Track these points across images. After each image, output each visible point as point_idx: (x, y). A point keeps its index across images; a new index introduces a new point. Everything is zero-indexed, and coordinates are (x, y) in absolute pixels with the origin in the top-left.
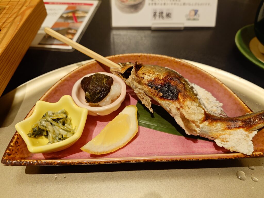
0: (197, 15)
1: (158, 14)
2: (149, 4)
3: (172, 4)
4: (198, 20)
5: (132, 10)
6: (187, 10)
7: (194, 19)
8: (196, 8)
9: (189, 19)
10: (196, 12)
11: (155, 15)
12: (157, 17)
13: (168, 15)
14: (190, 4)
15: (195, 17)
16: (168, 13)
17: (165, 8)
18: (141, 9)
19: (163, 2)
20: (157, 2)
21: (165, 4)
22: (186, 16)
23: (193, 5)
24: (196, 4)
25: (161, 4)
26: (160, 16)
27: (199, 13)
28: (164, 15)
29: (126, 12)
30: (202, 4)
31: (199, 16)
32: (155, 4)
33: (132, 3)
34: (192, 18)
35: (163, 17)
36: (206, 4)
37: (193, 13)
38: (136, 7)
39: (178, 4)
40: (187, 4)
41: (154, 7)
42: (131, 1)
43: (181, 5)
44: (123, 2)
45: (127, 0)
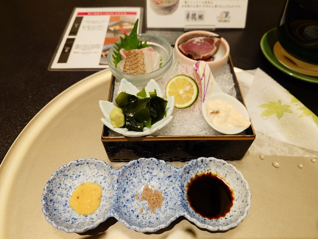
0: (228, 17)
1: (190, 16)
2: (183, 6)
3: (204, 6)
4: (229, 21)
5: (167, 12)
6: (219, 12)
7: (225, 21)
8: (227, 10)
9: (220, 21)
10: (227, 14)
11: (188, 16)
12: (190, 19)
13: (201, 17)
14: (221, 7)
15: (226, 19)
16: (200, 15)
17: (198, 11)
18: (175, 11)
19: (196, 4)
20: (190, 5)
21: (197, 6)
22: (218, 18)
23: (224, 7)
24: (227, 6)
25: (194, 6)
26: (193, 18)
27: (230, 15)
28: (197, 16)
29: (161, 14)
30: (232, 6)
31: (230, 18)
32: (188, 6)
33: (167, 5)
34: (223, 19)
35: (195, 19)
36: (237, 6)
37: (224, 15)
38: (170, 9)
39: (210, 6)
40: (219, 6)
41: (187, 9)
42: (165, 2)
43: (213, 7)
44: (158, 3)
45: (162, 2)
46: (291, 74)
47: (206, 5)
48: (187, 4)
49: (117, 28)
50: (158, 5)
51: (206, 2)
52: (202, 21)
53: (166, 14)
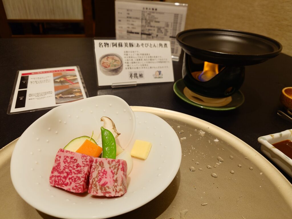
0: (161, 74)
1: (133, 75)
2: (126, 68)
3: (142, 68)
4: (162, 78)
5: (114, 73)
6: (154, 71)
7: (159, 78)
8: (159, 70)
9: (156, 78)
10: (160, 73)
11: (131, 76)
12: (133, 77)
13: (141, 76)
14: (155, 68)
15: (160, 76)
16: (140, 74)
17: (138, 71)
18: (120, 72)
19: (136, 67)
20: (132, 67)
21: (137, 68)
22: (154, 75)
23: (157, 68)
24: (159, 67)
25: (135, 68)
26: (135, 76)
27: (162, 73)
28: (138, 75)
29: (109, 75)
30: (162, 67)
31: (162, 75)
32: (131, 68)
33: (114, 68)
34: (158, 76)
35: (137, 77)
36: (165, 67)
37: (158, 73)
38: (116, 71)
39: (147, 68)
40: (153, 67)
41: (130, 70)
42: (112, 66)
43: (149, 68)
44: (106, 67)
45: (109, 66)
46: (202, 107)
47: (143, 67)
48: (129, 67)
49: (62, 79)
50: (106, 68)
51: (143, 65)
52: (142, 78)
53: (113, 75)
